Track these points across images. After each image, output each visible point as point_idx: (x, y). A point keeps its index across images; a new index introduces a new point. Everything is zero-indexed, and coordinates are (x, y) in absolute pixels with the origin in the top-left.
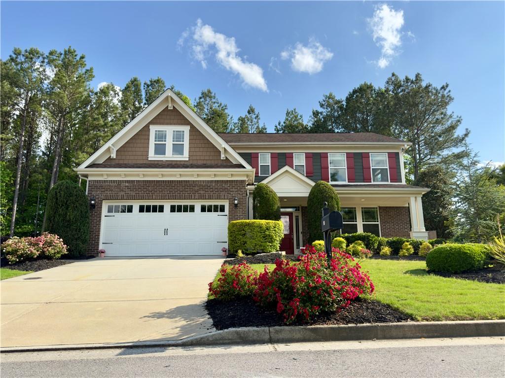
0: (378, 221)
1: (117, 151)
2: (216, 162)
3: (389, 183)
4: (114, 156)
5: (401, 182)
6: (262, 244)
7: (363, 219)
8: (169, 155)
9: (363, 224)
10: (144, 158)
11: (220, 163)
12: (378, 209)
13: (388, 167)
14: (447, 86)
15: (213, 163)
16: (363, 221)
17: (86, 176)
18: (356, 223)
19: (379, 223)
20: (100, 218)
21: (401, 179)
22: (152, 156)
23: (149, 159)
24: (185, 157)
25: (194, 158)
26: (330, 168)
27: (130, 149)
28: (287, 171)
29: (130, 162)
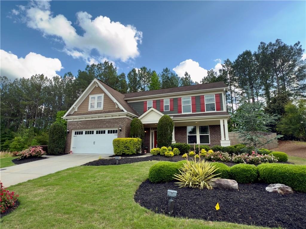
0: (208, 134)
1: (78, 108)
2: (114, 109)
3: (215, 111)
4: (76, 110)
5: (223, 110)
6: (124, 150)
7: (200, 132)
8: (96, 108)
9: (200, 135)
10: (87, 110)
11: (115, 109)
12: (209, 127)
13: (215, 103)
14: (299, 43)
15: (113, 110)
16: (200, 134)
17: (67, 120)
18: (195, 135)
19: (209, 134)
20: (71, 137)
21: (223, 109)
22: (90, 109)
23: (89, 110)
24: (101, 108)
25: (105, 108)
26: (182, 105)
27: (82, 107)
28: (152, 110)
29: (82, 112)
